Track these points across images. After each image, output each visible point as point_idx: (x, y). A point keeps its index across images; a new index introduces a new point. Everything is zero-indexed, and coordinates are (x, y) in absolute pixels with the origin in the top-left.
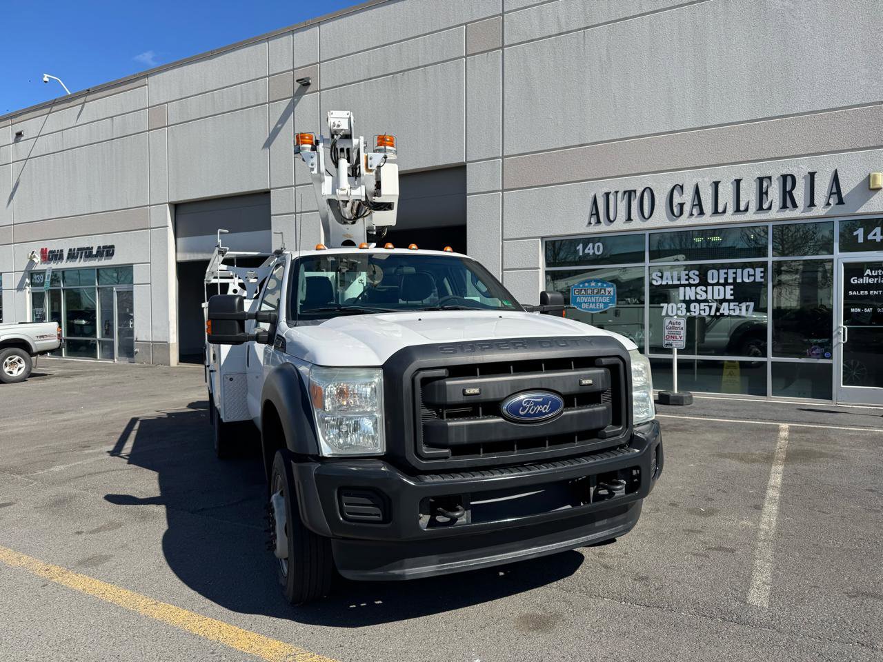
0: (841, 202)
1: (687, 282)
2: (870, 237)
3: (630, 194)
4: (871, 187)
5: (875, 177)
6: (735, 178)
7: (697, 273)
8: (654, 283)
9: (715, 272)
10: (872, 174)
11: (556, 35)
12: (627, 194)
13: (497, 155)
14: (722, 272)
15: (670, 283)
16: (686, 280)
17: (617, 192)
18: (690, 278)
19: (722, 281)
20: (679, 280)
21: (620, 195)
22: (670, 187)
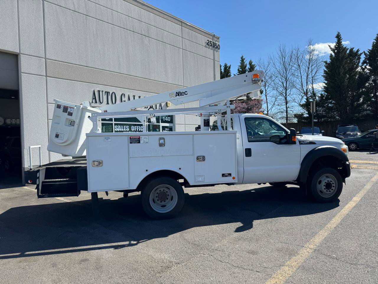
0: (162, 109)
1: (125, 130)
2: (166, 119)
3: (107, 93)
4: (168, 106)
5: (169, 104)
6: (139, 96)
7: (128, 127)
8: (115, 129)
9: (133, 126)
10: (168, 102)
11: (73, 11)
12: (106, 93)
13: (42, 56)
14: (135, 127)
15: (121, 130)
16: (126, 129)
17: (103, 91)
18: (126, 128)
19: (135, 130)
20: (123, 129)
21: (104, 93)
22: (121, 94)
